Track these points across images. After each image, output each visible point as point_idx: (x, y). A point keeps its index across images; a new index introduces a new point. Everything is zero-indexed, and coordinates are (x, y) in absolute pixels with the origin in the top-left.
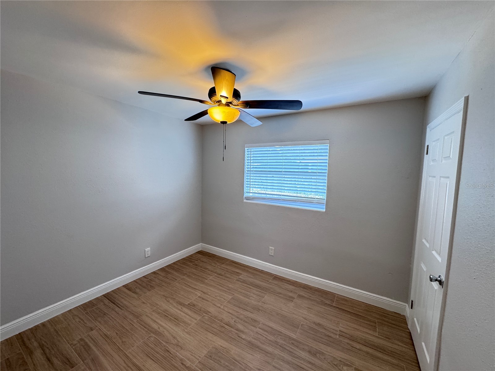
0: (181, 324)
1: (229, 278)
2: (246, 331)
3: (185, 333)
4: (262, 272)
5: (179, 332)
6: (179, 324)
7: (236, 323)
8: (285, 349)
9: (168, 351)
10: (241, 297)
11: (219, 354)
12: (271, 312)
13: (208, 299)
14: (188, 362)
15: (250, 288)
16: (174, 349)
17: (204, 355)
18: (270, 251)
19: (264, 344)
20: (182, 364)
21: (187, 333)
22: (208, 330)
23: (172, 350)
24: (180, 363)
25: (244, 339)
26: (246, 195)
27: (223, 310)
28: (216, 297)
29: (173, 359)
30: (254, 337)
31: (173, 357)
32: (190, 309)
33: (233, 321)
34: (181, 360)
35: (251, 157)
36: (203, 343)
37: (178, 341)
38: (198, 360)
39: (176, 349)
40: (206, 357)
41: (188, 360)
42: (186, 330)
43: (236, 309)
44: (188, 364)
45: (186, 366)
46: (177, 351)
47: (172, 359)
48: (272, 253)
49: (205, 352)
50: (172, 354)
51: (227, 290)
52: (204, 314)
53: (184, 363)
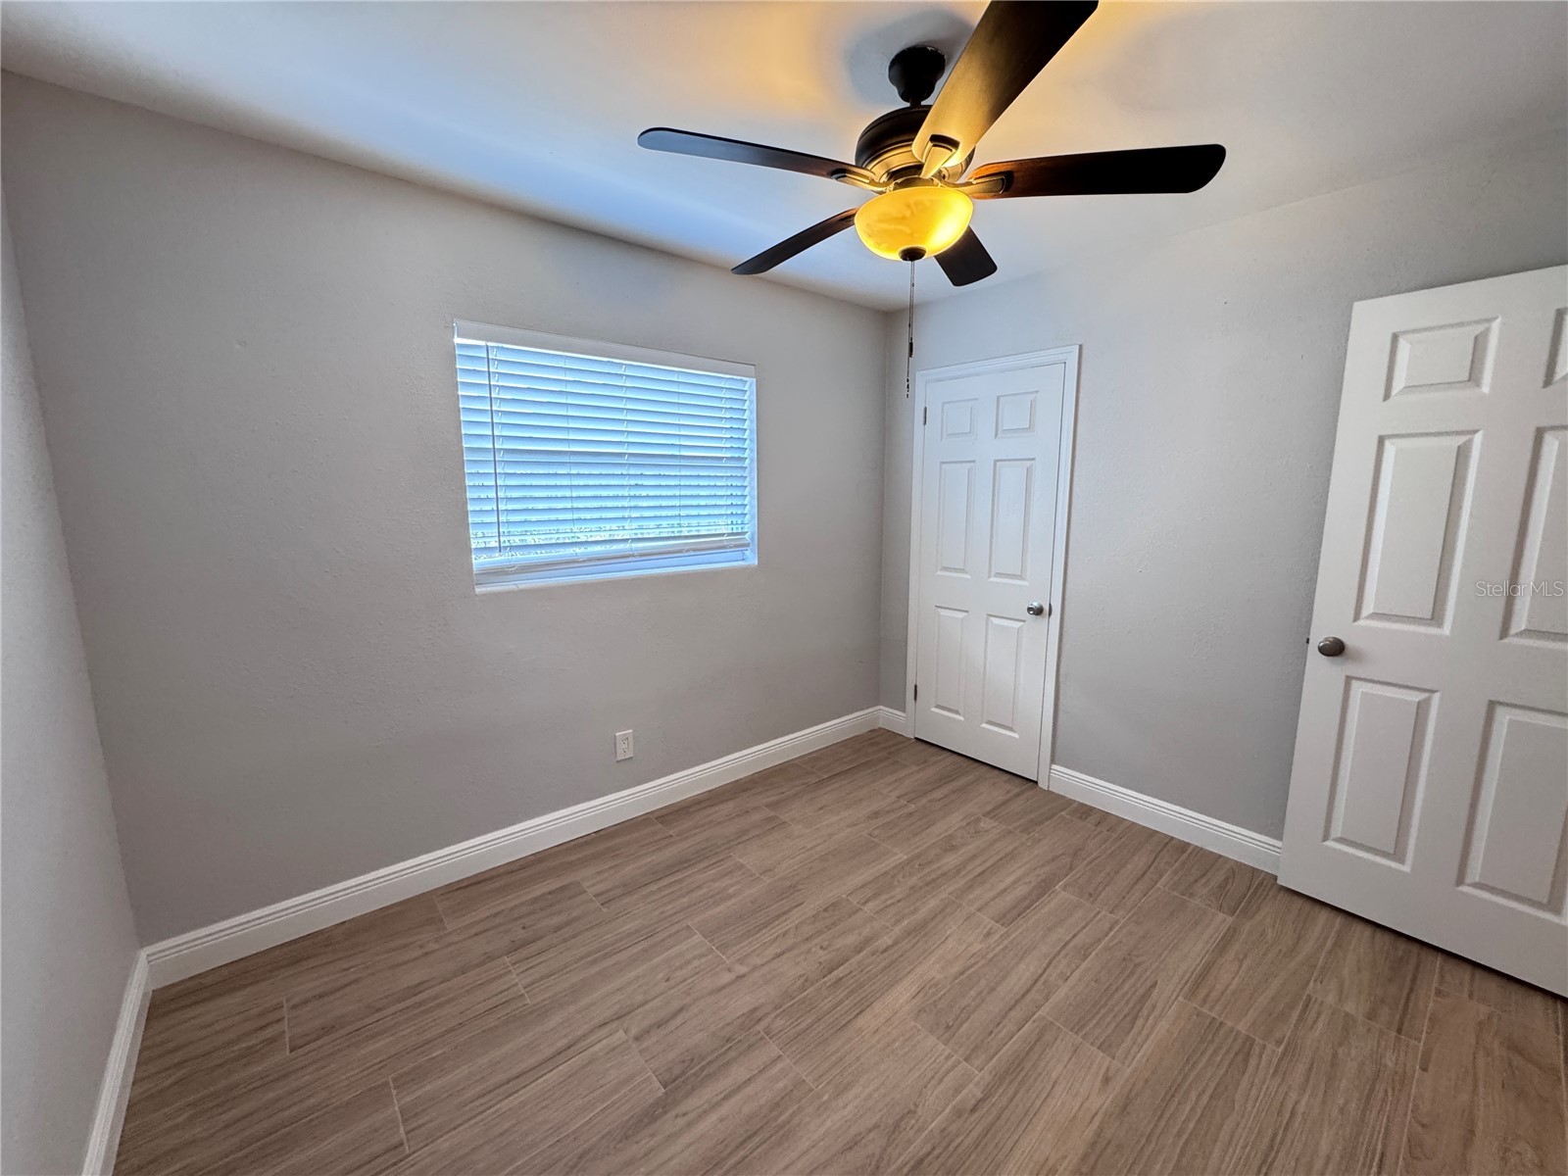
0: (783, 1118)
1: (568, 924)
2: (866, 931)
3: (840, 1102)
4: (601, 835)
5: (829, 1123)
6: (781, 1127)
7: (829, 945)
8: (934, 880)
9: (920, 1162)
10: (717, 910)
11: (939, 1006)
12: (811, 868)
13: (675, 1005)
14: (965, 1092)
15: (680, 881)
16: (910, 1142)
17: (941, 1044)
18: (621, 747)
19: (916, 910)
20: (973, 1110)
21: (838, 1094)
22: (844, 1022)
23: (917, 1147)
24: (972, 1119)
25: (896, 943)
26: (479, 561)
27: (755, 968)
28: (672, 982)
29: (955, 1144)
30: (893, 920)
31: (944, 1144)
32: (709, 1076)
33: (821, 952)
34: (959, 1113)
35: (490, 385)
36: (897, 1044)
37: (876, 1126)
38: (960, 1062)
39: (912, 1133)
40: (948, 1041)
41: (957, 1091)
42: (826, 1098)
43: (767, 935)
44: (972, 1092)
45: (980, 1100)
46: (919, 1131)
47: (951, 1148)
48: (624, 751)
49: (932, 1040)
50: (934, 1149)
51: (645, 944)
52: (760, 1027)
53: (970, 1106)
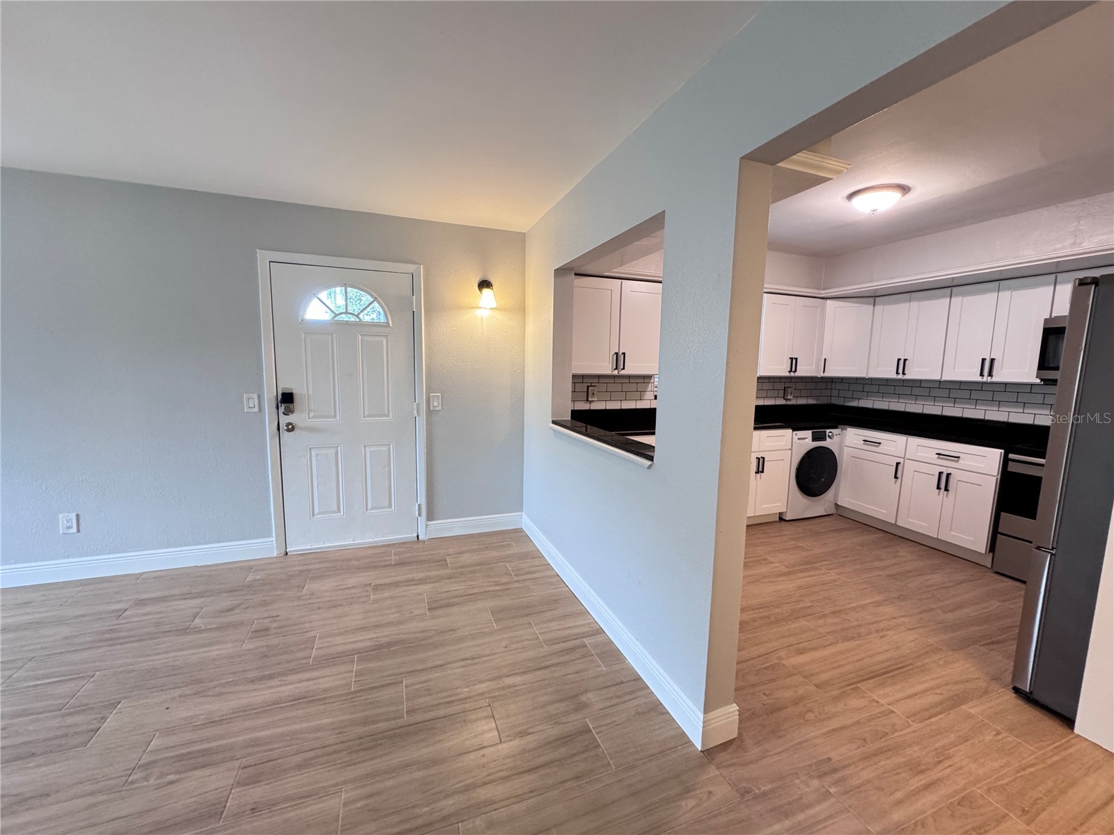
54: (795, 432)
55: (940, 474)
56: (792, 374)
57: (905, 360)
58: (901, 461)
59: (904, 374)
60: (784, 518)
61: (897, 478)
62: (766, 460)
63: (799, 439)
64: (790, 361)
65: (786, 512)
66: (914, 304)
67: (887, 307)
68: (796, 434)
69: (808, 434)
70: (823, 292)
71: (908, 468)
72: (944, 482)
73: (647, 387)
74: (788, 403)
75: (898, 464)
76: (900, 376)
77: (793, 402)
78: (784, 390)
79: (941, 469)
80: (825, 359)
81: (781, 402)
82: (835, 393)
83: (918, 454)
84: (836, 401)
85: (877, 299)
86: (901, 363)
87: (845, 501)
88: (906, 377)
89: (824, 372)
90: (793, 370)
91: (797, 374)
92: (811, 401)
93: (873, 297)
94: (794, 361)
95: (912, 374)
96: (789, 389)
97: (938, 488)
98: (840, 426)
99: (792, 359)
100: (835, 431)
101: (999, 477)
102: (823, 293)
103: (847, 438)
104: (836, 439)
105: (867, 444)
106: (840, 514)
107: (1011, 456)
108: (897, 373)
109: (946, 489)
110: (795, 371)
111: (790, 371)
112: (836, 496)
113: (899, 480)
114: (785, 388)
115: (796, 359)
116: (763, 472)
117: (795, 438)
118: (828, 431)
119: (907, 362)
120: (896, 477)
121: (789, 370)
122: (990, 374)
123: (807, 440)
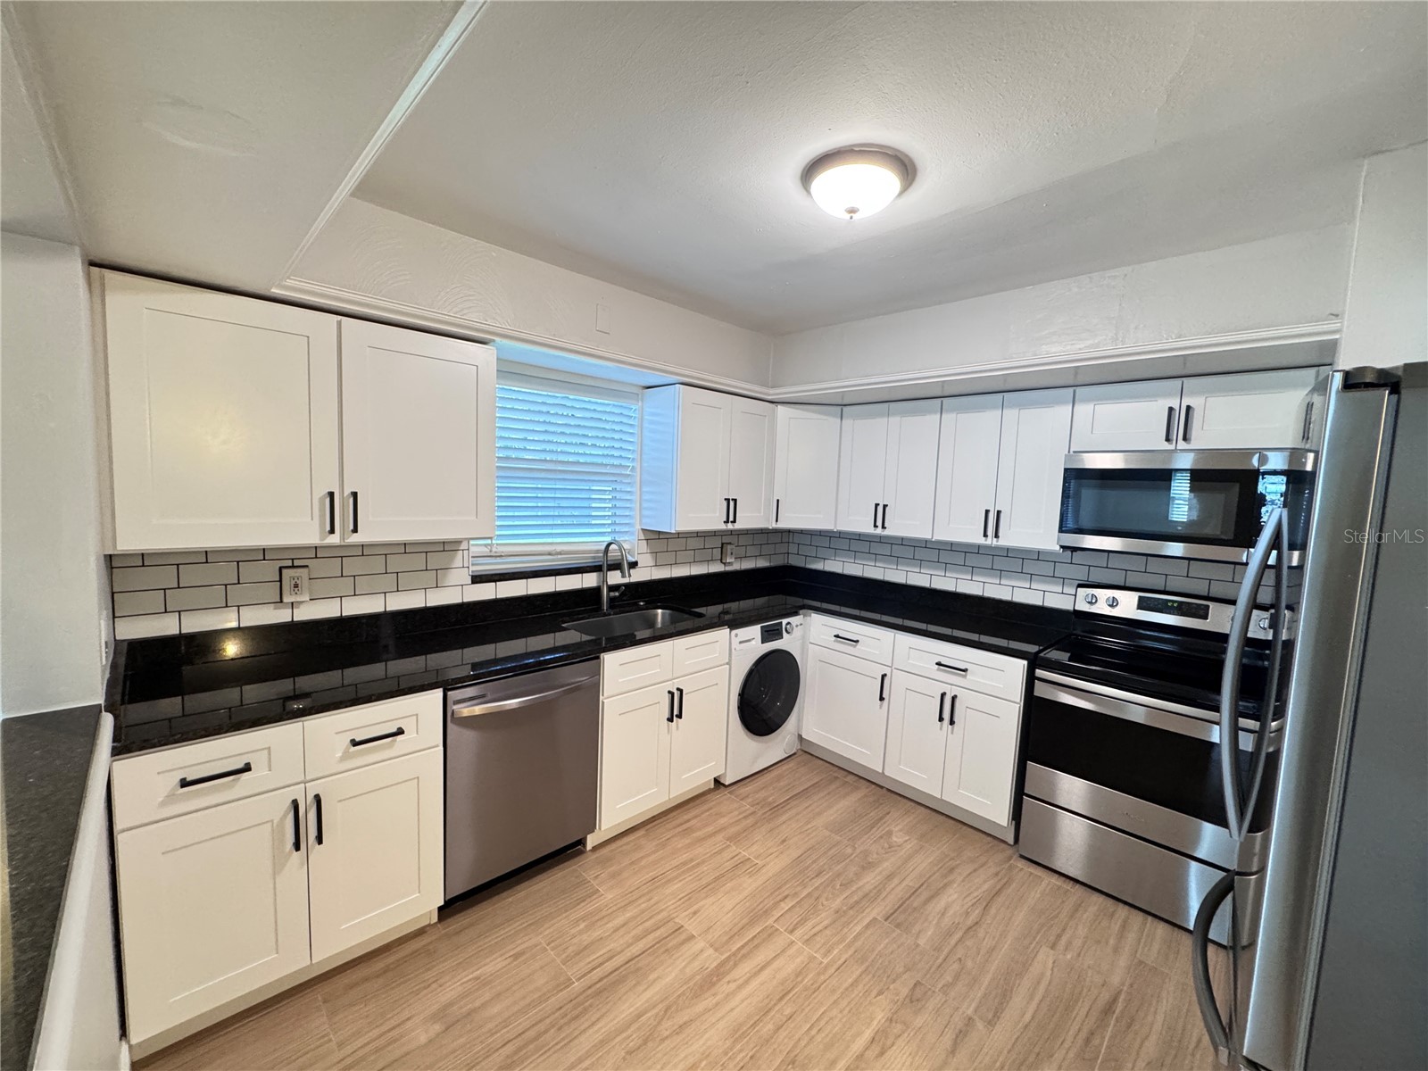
54: (734, 632)
55: (943, 695)
56: (730, 526)
57: (885, 506)
58: (887, 671)
59: (883, 527)
60: (722, 781)
61: (884, 699)
62: (684, 693)
63: (741, 642)
64: (725, 503)
65: (725, 774)
66: (894, 420)
67: (859, 422)
68: (736, 635)
69: (755, 631)
70: (772, 391)
71: (897, 683)
72: (948, 711)
73: (452, 559)
74: (729, 568)
75: (884, 676)
76: (879, 531)
77: (736, 566)
78: (722, 548)
79: (946, 688)
80: (778, 501)
81: (716, 568)
82: (793, 549)
83: (910, 661)
84: (795, 561)
85: (846, 409)
86: (880, 509)
87: (813, 734)
88: (886, 532)
89: (777, 521)
90: (731, 519)
91: (738, 526)
92: (762, 563)
93: (841, 406)
94: (732, 503)
95: (895, 528)
96: (729, 547)
97: (941, 719)
98: (801, 612)
99: (728, 500)
100: (794, 620)
101: (1022, 704)
102: (773, 394)
103: (812, 629)
104: (797, 632)
105: (840, 642)
106: (806, 753)
107: (1039, 673)
108: (875, 526)
109: (952, 722)
110: (734, 521)
111: (727, 522)
112: (799, 727)
113: (886, 702)
114: (723, 544)
115: (735, 500)
116: (680, 716)
117: (735, 641)
118: (784, 621)
119: (887, 509)
120: (882, 699)
121: (725, 520)
122: (997, 536)
123: (753, 642)
